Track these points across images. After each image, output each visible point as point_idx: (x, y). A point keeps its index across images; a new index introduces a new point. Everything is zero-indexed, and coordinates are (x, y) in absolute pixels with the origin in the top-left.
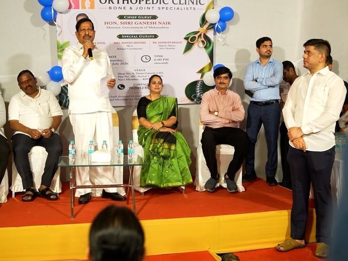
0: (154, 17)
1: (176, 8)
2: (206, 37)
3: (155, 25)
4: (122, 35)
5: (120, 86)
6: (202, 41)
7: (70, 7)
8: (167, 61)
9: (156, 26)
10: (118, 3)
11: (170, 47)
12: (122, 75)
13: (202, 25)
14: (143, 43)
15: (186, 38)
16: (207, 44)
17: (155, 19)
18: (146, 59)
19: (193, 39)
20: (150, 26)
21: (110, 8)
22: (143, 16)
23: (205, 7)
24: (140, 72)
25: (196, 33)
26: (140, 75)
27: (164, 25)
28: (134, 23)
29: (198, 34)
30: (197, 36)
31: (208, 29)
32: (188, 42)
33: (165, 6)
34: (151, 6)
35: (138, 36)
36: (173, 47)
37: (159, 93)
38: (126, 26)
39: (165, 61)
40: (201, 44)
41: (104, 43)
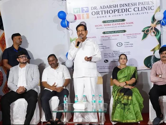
0: (123, 20)
1: (136, 14)
2: (156, 29)
3: (124, 25)
4: (105, 32)
5: (105, 61)
6: (154, 32)
7: (76, 19)
8: (132, 45)
10: (102, 14)
11: (134, 37)
12: (106, 55)
13: (153, 22)
14: (117, 35)
15: (143, 31)
16: (156, 33)
17: (124, 21)
18: (120, 44)
19: (148, 31)
20: (121, 25)
21: (98, 17)
22: (117, 20)
23: (154, 11)
24: (116, 52)
25: (149, 27)
26: (116, 54)
27: (129, 25)
28: (111, 25)
29: (151, 28)
30: (150, 29)
31: (157, 24)
32: (144, 33)
33: (129, 13)
34: (121, 13)
35: (114, 32)
36: (135, 37)
37: (125, 64)
38: (107, 26)
39: (131, 45)
40: (153, 34)
41: (95, 37)
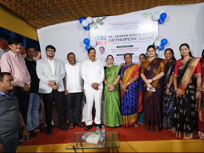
4: (118, 54)
7: (97, 44)
9: (133, 50)
10: (116, 41)
17: (132, 47)
20: (130, 50)
21: (113, 44)
22: (127, 46)
27: (136, 49)
28: (123, 49)
33: (136, 41)
34: (130, 41)
38: (120, 50)
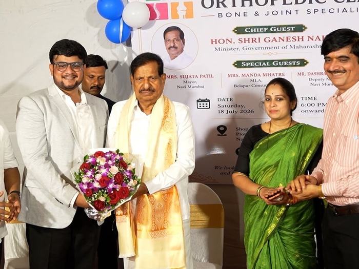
0: (300, 28)
3: (301, 43)
4: (241, 61)
7: (153, 16)
9: (303, 44)
10: (234, 6)
12: (244, 132)
14: (280, 74)
17: (302, 30)
20: (292, 44)
21: (220, 15)
22: (279, 26)
28: (262, 40)
33: (320, 7)
34: (294, 7)
35: (271, 63)
38: (247, 45)
39: (321, 108)
41: (211, 76)
